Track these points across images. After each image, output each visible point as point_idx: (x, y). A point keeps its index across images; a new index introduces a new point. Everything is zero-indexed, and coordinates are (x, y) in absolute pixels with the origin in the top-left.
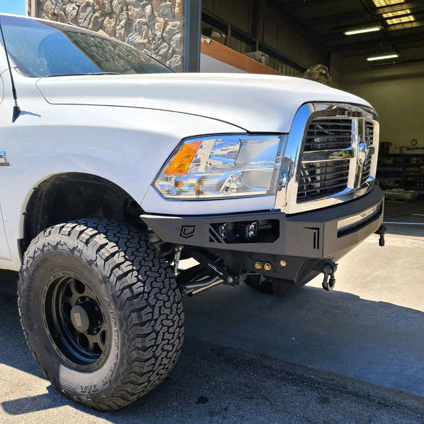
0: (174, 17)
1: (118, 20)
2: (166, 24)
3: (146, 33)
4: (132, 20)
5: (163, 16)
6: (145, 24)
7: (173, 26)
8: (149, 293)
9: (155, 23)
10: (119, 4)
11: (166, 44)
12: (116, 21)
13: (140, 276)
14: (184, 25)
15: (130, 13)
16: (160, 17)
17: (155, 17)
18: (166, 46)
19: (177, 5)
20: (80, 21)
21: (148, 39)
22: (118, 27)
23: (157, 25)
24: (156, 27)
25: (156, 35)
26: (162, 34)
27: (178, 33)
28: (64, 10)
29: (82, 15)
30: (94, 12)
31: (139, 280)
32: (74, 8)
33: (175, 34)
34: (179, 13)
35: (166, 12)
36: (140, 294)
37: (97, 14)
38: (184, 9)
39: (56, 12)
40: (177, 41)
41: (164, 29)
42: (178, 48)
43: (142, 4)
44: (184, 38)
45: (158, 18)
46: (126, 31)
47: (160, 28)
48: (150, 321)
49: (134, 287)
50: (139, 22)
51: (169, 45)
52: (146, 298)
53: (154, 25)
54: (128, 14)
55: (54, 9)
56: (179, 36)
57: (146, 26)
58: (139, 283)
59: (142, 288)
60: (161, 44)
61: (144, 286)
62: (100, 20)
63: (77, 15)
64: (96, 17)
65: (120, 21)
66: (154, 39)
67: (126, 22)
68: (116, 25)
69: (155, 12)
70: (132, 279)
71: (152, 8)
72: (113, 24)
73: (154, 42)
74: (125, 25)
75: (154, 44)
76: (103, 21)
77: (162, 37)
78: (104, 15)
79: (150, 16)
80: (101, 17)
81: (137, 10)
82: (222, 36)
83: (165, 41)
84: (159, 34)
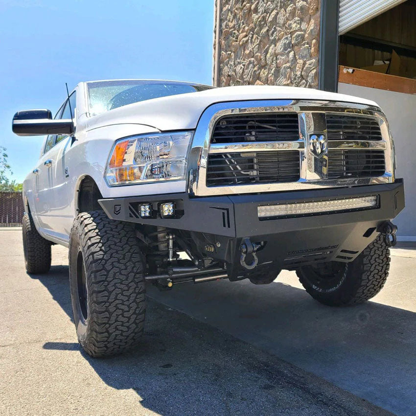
0: (311, 57)
1: (270, 69)
2: (304, 64)
3: (289, 76)
4: (279, 67)
5: (303, 57)
6: (289, 67)
7: (310, 65)
8: (106, 261)
9: (296, 65)
10: (271, 56)
11: (304, 81)
12: (269, 71)
13: (103, 248)
14: (319, 61)
15: (278, 61)
16: (300, 59)
17: (296, 60)
18: (304, 83)
19: (312, 46)
20: (244, 77)
21: (291, 80)
22: (270, 75)
23: (297, 66)
24: (297, 69)
25: (296, 75)
26: (301, 73)
27: (314, 69)
28: (235, 71)
29: (246, 71)
30: (254, 68)
31: (101, 250)
32: (241, 68)
33: (311, 71)
34: (315, 51)
35: (305, 53)
36: (99, 259)
37: (256, 69)
38: (319, 47)
39: (230, 74)
40: (312, 77)
41: (303, 69)
42: (314, 82)
43: (286, 52)
44: (319, 73)
45: (298, 61)
46: (274, 77)
47: (300, 68)
48: (104, 281)
49: (95, 255)
50: (284, 68)
51: (307, 81)
52: (104, 263)
53: (295, 67)
54: (277, 62)
55: (229, 72)
56: (314, 72)
57: (289, 70)
58: (101, 252)
59: (102, 256)
60: (300, 82)
61: (104, 255)
62: (257, 73)
63: (243, 72)
64: (255, 71)
65: (272, 70)
66: (295, 79)
67: (275, 70)
68: (268, 74)
69: (297, 56)
70: (96, 249)
71: (294, 53)
72: (266, 73)
73: (295, 81)
74: (275, 72)
75: (295, 83)
76: (260, 73)
77: (301, 75)
78: (260, 68)
79: (292, 60)
80: (258, 70)
81: (283, 57)
82: (384, 63)
83: (303, 79)
84: (298, 73)
